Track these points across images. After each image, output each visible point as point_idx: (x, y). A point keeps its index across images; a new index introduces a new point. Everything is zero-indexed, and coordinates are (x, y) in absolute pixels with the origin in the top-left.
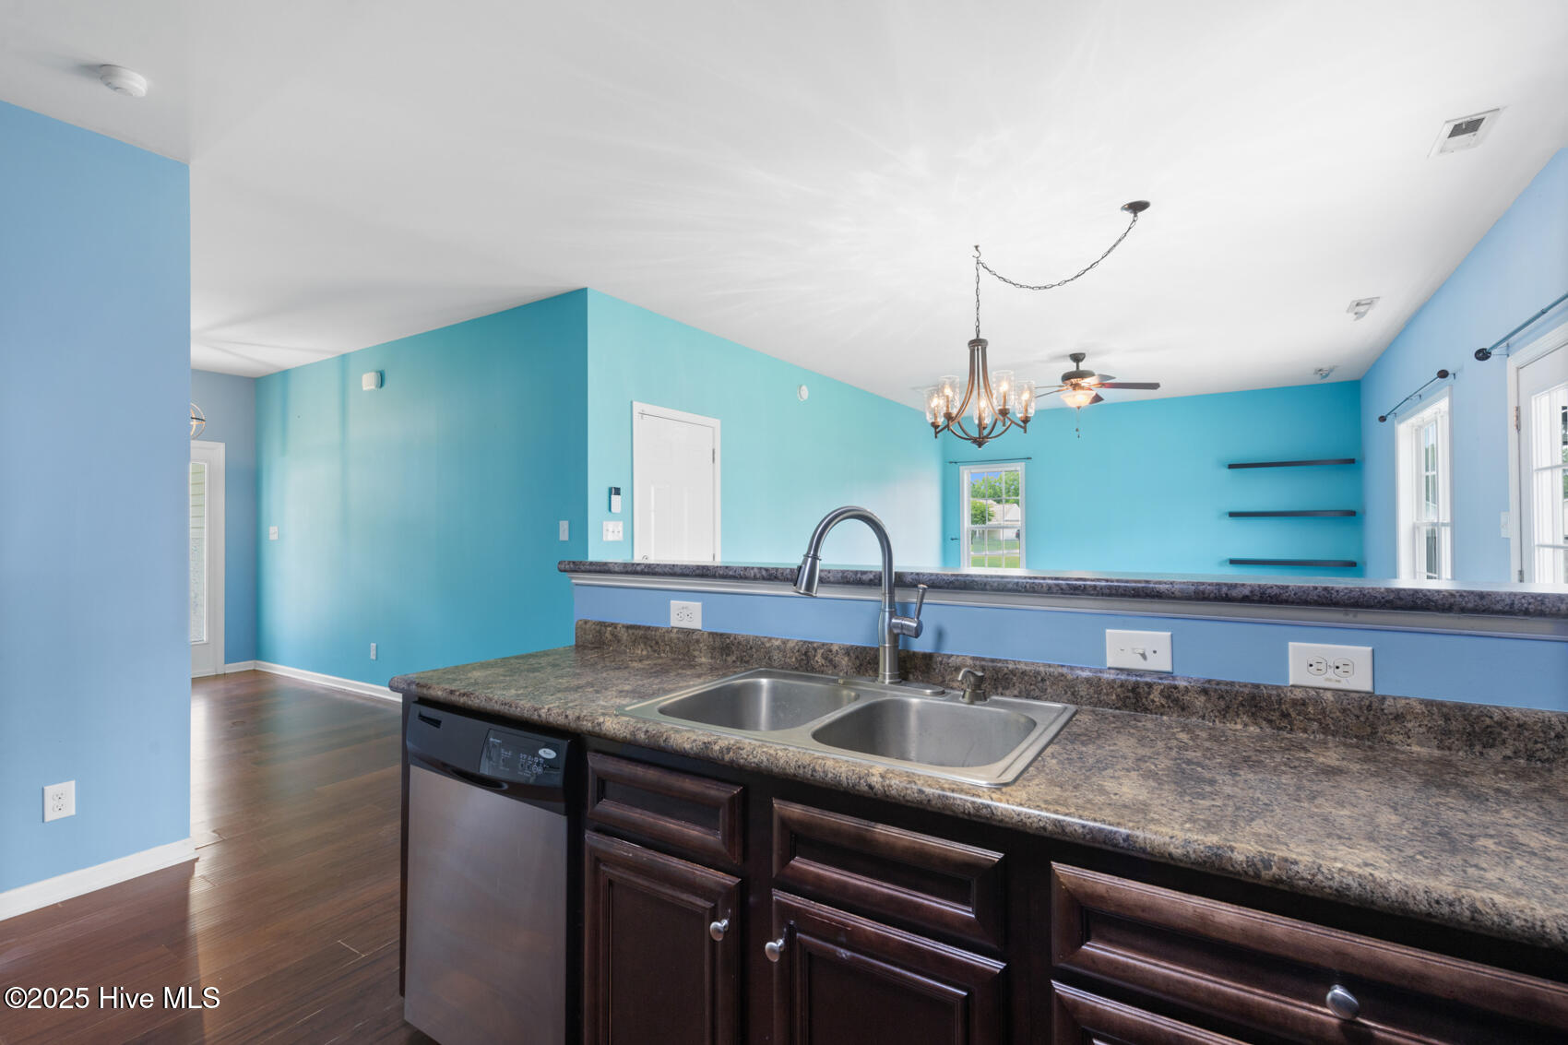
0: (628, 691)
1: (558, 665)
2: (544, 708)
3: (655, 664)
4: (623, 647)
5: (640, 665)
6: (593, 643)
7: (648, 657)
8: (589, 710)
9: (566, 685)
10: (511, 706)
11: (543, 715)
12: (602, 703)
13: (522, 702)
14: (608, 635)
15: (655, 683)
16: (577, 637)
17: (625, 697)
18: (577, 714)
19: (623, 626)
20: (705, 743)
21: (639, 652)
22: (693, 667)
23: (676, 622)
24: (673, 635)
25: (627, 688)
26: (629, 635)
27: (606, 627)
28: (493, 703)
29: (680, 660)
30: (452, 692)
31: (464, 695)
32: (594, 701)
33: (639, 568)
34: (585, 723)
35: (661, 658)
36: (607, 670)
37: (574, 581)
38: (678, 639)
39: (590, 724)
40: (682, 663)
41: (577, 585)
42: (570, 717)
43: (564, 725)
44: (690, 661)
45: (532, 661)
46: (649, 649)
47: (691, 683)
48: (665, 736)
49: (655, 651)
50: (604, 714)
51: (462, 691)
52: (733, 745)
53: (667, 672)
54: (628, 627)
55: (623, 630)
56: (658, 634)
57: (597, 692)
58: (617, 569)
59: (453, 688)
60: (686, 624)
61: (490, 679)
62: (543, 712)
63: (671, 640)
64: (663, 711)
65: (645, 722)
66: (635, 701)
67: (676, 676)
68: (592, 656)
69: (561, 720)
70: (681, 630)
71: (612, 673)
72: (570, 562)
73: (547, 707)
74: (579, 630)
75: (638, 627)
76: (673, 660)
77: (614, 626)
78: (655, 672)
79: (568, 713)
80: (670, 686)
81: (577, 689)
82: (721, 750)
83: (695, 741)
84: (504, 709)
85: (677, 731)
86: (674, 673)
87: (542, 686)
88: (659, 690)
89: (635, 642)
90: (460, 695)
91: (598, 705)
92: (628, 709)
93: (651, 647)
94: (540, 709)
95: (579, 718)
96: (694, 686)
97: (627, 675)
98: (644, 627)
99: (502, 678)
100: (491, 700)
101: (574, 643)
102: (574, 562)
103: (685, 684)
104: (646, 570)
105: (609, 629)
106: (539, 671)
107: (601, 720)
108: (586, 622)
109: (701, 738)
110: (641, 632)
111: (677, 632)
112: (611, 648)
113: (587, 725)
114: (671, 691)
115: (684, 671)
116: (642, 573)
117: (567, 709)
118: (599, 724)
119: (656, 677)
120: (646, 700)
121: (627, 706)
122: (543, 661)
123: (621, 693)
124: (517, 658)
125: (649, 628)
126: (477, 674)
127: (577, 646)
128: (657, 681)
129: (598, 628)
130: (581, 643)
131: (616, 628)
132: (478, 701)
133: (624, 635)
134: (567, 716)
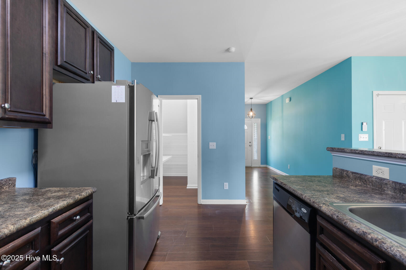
0: (341, 197)
1: (321, 181)
2: (304, 195)
3: (362, 189)
4: (351, 180)
5: (354, 188)
6: (339, 176)
7: (361, 186)
8: (320, 200)
9: (318, 189)
10: (295, 192)
11: (303, 197)
12: (327, 199)
13: (299, 191)
14: (344, 174)
15: (357, 197)
16: (333, 173)
17: (338, 199)
18: (314, 201)
19: (351, 172)
20: (364, 232)
21: (358, 183)
22: (381, 194)
23: (375, 174)
24: (374, 179)
25: (342, 196)
26: (353, 176)
27: (344, 171)
28: (291, 189)
29: (376, 190)
30: (282, 183)
31: (285, 184)
32: (323, 197)
33: (357, 152)
34: (315, 205)
35: (367, 187)
36: (338, 187)
37: (332, 154)
38: (376, 181)
39: (317, 206)
40: (377, 191)
41: (333, 155)
42: (311, 201)
43: (309, 203)
44: (382, 191)
45: (313, 178)
46: (362, 182)
47: (376, 201)
48: (345, 221)
49: (365, 184)
50: (324, 204)
51: (284, 183)
52: (380, 239)
53: (366, 193)
54: (353, 173)
55: (351, 174)
56: (366, 177)
57: (328, 194)
58: (348, 151)
59: (283, 182)
60: (380, 176)
61: (295, 181)
62: (304, 196)
63: (372, 181)
64: (351, 210)
65: (339, 212)
66: (341, 202)
67: (369, 196)
68: (337, 180)
69: (308, 201)
70: (377, 178)
71: (340, 188)
72: (330, 148)
73: (305, 195)
74: (334, 171)
75: (358, 174)
76: (373, 189)
77: (347, 171)
78: (359, 192)
79: (311, 199)
80: (363, 200)
81: (320, 191)
82: (372, 239)
83: (359, 229)
84: (293, 192)
85: (351, 221)
86: (369, 195)
87: (310, 187)
88: (356, 200)
89: (356, 179)
90: (283, 184)
91: (324, 199)
92: (334, 204)
93: (363, 182)
94: (303, 195)
95: (314, 202)
96: (376, 203)
97: (346, 190)
98: (360, 174)
99: (299, 182)
100: (291, 188)
101: (332, 174)
102: (332, 148)
103: (372, 201)
104: (360, 152)
105: (345, 172)
106: (312, 182)
107: (321, 205)
108: (336, 169)
109: (362, 228)
110: (358, 176)
111: (376, 178)
112: (346, 179)
113: (316, 206)
114: (363, 202)
115: (375, 195)
116: (359, 153)
117: (311, 198)
118: (320, 207)
119: (359, 195)
120: (347, 203)
121: (336, 203)
122: (316, 179)
123: (338, 198)
124: (309, 176)
125: (362, 175)
126: (293, 179)
127: (333, 176)
128: (359, 196)
129: (341, 171)
130: (334, 175)
131: (348, 172)
132: (287, 187)
133: (351, 176)
134: (310, 200)
